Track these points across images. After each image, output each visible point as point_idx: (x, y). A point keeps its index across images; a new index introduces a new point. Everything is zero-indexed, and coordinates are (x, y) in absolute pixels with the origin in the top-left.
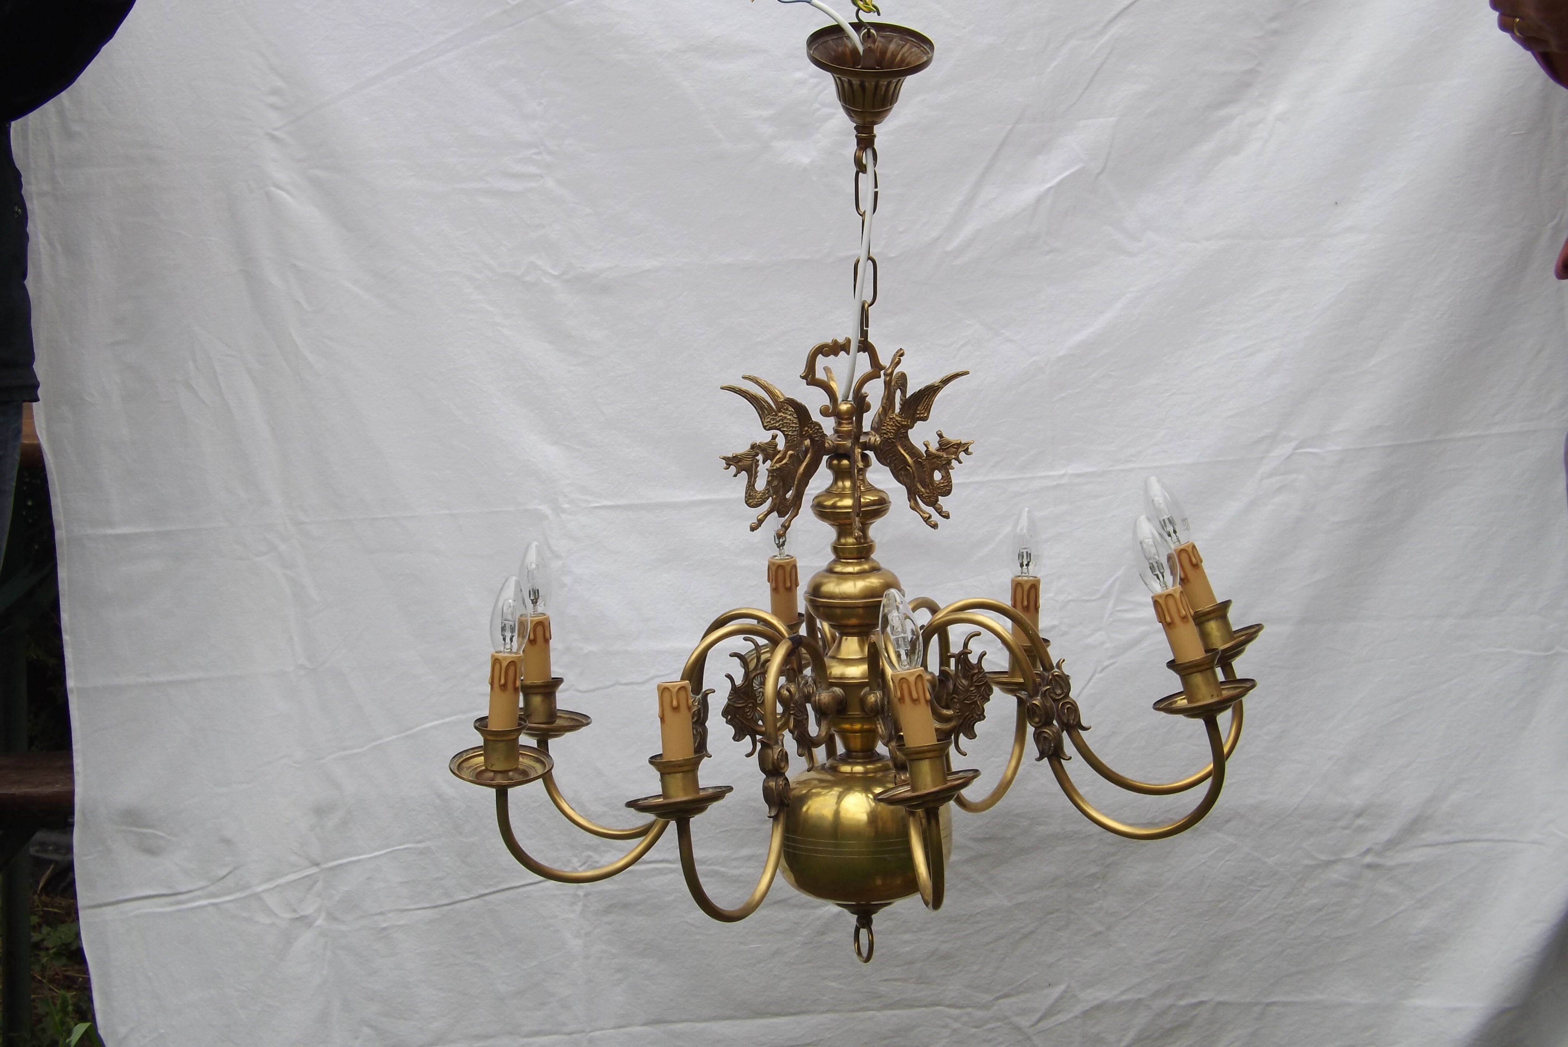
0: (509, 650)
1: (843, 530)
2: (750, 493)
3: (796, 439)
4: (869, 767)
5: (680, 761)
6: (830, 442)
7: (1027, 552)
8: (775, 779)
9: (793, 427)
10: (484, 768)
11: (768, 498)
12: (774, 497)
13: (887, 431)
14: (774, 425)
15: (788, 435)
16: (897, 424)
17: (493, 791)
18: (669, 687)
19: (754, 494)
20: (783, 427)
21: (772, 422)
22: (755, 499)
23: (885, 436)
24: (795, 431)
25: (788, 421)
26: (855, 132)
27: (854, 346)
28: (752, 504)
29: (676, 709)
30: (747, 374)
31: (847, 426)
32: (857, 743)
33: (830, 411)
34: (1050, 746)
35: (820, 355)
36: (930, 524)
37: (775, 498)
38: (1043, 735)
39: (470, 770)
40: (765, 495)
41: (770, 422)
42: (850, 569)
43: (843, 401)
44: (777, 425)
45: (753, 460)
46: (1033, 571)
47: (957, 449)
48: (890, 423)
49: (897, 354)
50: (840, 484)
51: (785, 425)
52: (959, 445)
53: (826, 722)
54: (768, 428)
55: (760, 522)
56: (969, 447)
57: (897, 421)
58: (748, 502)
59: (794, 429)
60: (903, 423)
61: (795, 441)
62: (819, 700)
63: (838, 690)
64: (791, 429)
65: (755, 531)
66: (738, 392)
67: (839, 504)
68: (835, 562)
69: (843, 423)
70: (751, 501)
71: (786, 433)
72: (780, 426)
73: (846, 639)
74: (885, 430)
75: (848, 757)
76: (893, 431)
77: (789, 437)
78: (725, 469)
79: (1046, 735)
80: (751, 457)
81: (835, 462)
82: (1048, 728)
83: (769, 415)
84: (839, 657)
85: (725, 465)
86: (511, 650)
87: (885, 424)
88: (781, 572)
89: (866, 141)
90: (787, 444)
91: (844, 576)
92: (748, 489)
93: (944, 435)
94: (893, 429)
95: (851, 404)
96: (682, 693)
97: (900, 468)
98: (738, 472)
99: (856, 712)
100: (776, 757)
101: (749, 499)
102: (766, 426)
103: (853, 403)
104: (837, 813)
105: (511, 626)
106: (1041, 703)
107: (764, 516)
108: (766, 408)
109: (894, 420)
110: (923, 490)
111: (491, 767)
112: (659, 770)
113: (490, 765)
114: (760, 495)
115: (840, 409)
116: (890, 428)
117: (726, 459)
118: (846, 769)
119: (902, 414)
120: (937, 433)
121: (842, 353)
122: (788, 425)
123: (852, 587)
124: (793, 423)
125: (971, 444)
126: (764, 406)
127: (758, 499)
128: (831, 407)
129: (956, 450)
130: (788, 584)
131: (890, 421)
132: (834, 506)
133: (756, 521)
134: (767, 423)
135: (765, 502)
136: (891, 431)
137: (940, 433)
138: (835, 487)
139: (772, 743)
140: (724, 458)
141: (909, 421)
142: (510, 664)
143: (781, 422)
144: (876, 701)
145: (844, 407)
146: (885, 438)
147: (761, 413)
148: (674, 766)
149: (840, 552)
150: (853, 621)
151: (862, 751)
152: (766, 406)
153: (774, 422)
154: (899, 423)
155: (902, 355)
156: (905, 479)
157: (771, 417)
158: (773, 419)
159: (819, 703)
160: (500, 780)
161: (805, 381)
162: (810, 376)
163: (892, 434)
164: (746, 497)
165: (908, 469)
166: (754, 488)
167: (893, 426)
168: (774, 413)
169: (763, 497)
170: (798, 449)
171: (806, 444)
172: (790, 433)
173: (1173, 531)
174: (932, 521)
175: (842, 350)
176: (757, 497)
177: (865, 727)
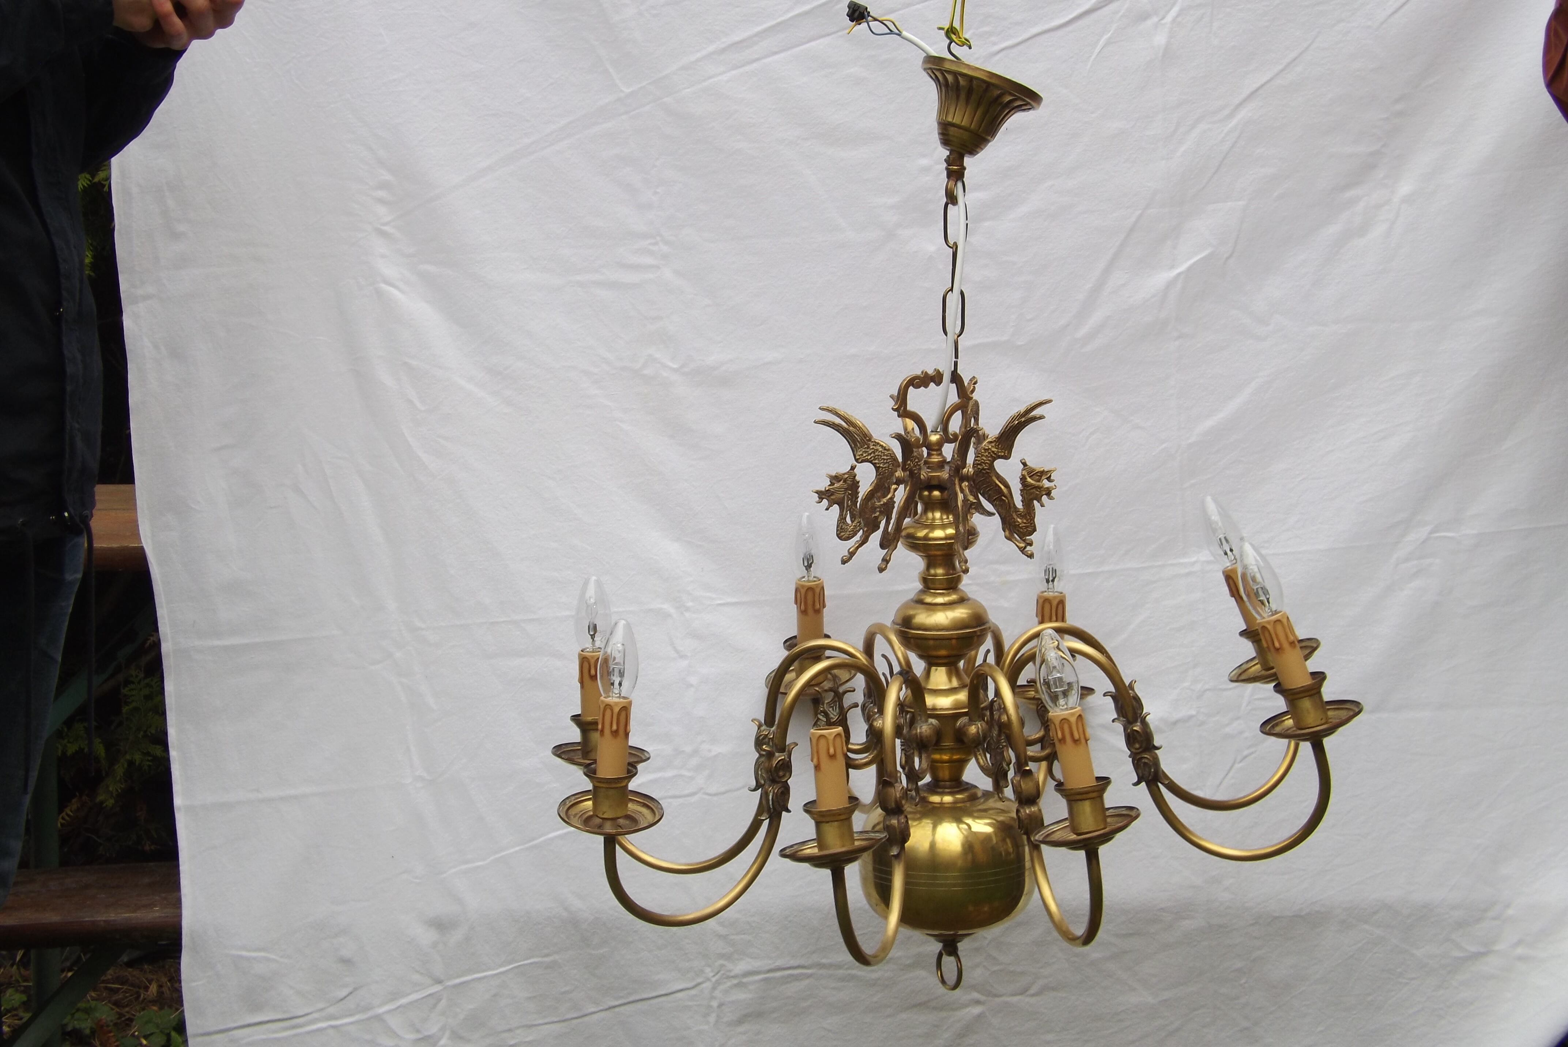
0: (618, 695)
1: (931, 563)
2: (842, 526)
3: (887, 471)
4: (959, 796)
5: (840, 809)
6: (924, 474)
7: (1053, 569)
8: (897, 816)
9: (884, 459)
10: (591, 813)
11: (859, 531)
12: (865, 529)
13: (982, 462)
14: (867, 457)
15: (879, 467)
16: (993, 455)
17: (601, 838)
18: (825, 734)
19: (846, 527)
20: (875, 459)
21: (864, 455)
22: (846, 532)
23: (979, 467)
24: (886, 463)
25: (880, 454)
26: (945, 165)
27: (947, 377)
28: (844, 537)
29: (832, 757)
30: (825, 405)
31: (936, 457)
32: (945, 773)
33: (921, 443)
34: (1150, 772)
35: (911, 388)
36: (1027, 554)
37: (867, 531)
38: (1143, 761)
39: (577, 817)
40: (857, 528)
41: (862, 455)
42: (940, 600)
43: (932, 431)
44: (869, 457)
45: (846, 493)
46: (1059, 586)
47: (1041, 476)
48: (985, 454)
49: (971, 382)
50: (930, 515)
51: (877, 457)
52: (1043, 473)
53: (926, 755)
54: (860, 460)
55: (852, 554)
56: (1052, 475)
57: (993, 452)
58: (840, 535)
59: (885, 461)
60: (1000, 454)
61: (885, 473)
62: (920, 733)
63: (933, 721)
64: (882, 461)
65: (846, 564)
66: (832, 426)
67: (931, 535)
68: (922, 592)
69: (933, 455)
70: (842, 534)
71: (878, 465)
72: (872, 459)
73: (936, 670)
74: (979, 461)
75: (935, 787)
76: (988, 462)
77: (881, 469)
78: (817, 503)
79: (1146, 761)
80: (843, 490)
81: (926, 493)
82: (1148, 753)
83: (861, 448)
84: (929, 687)
85: (818, 499)
86: (620, 695)
87: (980, 455)
88: (810, 594)
89: (956, 173)
90: (878, 477)
91: (933, 607)
92: (840, 522)
93: (1028, 463)
94: (989, 460)
95: (941, 435)
96: (838, 740)
97: (995, 498)
98: (830, 506)
99: (947, 743)
100: (898, 796)
101: (841, 532)
102: (858, 459)
103: (942, 434)
104: (933, 845)
105: (620, 671)
106: (1140, 728)
107: (855, 549)
108: (858, 441)
109: (989, 451)
110: (1019, 520)
111: (603, 814)
112: (813, 818)
113: (601, 813)
114: (852, 527)
115: (930, 440)
116: (985, 459)
117: (819, 493)
118: (936, 799)
119: (999, 445)
120: (1021, 461)
121: (932, 385)
122: (880, 457)
123: (942, 618)
124: (884, 455)
125: (1054, 471)
126: (857, 439)
127: (850, 532)
128: (922, 438)
129: (1040, 478)
130: (817, 606)
131: (985, 452)
132: (926, 538)
133: (847, 554)
134: (859, 456)
135: (856, 534)
136: (986, 461)
137: (1023, 461)
138: (925, 518)
139: (892, 780)
140: (817, 492)
141: (1006, 452)
142: (623, 709)
143: (872, 455)
144: (978, 732)
145: (934, 438)
146: (979, 468)
147: (853, 446)
148: (834, 815)
149: (928, 584)
150: (943, 652)
151: (950, 780)
152: (859, 439)
153: (867, 454)
154: (995, 454)
155: (975, 383)
156: (1000, 510)
157: (864, 450)
158: (866, 452)
159: (921, 737)
160: (609, 829)
161: (896, 413)
162: (902, 408)
163: (987, 464)
164: (837, 530)
165: (1003, 499)
166: (846, 521)
167: (989, 457)
168: (866, 446)
169: (855, 530)
170: (889, 481)
171: (897, 476)
172: (881, 466)
173: (1229, 549)
174: (1028, 551)
175: (932, 382)
176: (849, 530)
177: (955, 757)
